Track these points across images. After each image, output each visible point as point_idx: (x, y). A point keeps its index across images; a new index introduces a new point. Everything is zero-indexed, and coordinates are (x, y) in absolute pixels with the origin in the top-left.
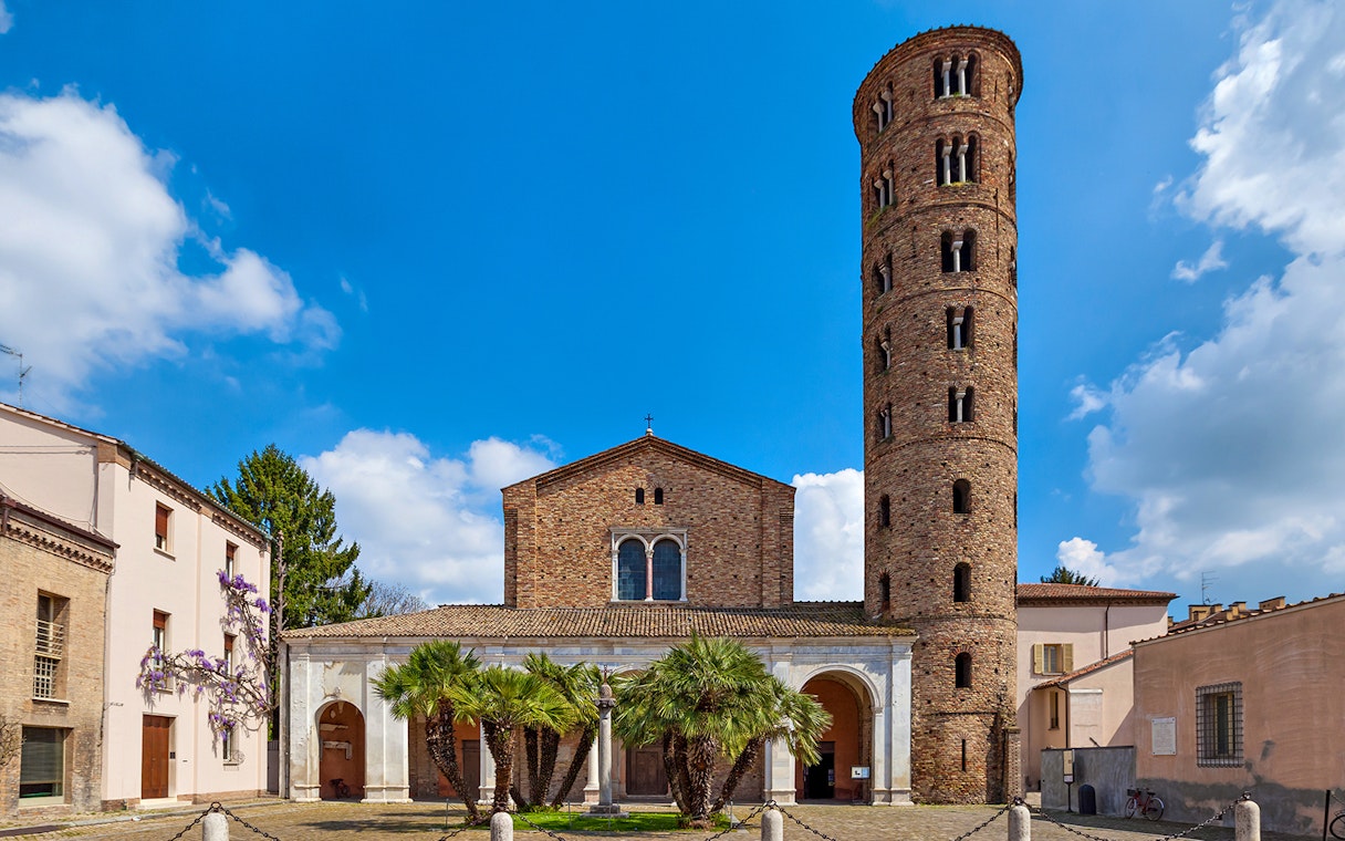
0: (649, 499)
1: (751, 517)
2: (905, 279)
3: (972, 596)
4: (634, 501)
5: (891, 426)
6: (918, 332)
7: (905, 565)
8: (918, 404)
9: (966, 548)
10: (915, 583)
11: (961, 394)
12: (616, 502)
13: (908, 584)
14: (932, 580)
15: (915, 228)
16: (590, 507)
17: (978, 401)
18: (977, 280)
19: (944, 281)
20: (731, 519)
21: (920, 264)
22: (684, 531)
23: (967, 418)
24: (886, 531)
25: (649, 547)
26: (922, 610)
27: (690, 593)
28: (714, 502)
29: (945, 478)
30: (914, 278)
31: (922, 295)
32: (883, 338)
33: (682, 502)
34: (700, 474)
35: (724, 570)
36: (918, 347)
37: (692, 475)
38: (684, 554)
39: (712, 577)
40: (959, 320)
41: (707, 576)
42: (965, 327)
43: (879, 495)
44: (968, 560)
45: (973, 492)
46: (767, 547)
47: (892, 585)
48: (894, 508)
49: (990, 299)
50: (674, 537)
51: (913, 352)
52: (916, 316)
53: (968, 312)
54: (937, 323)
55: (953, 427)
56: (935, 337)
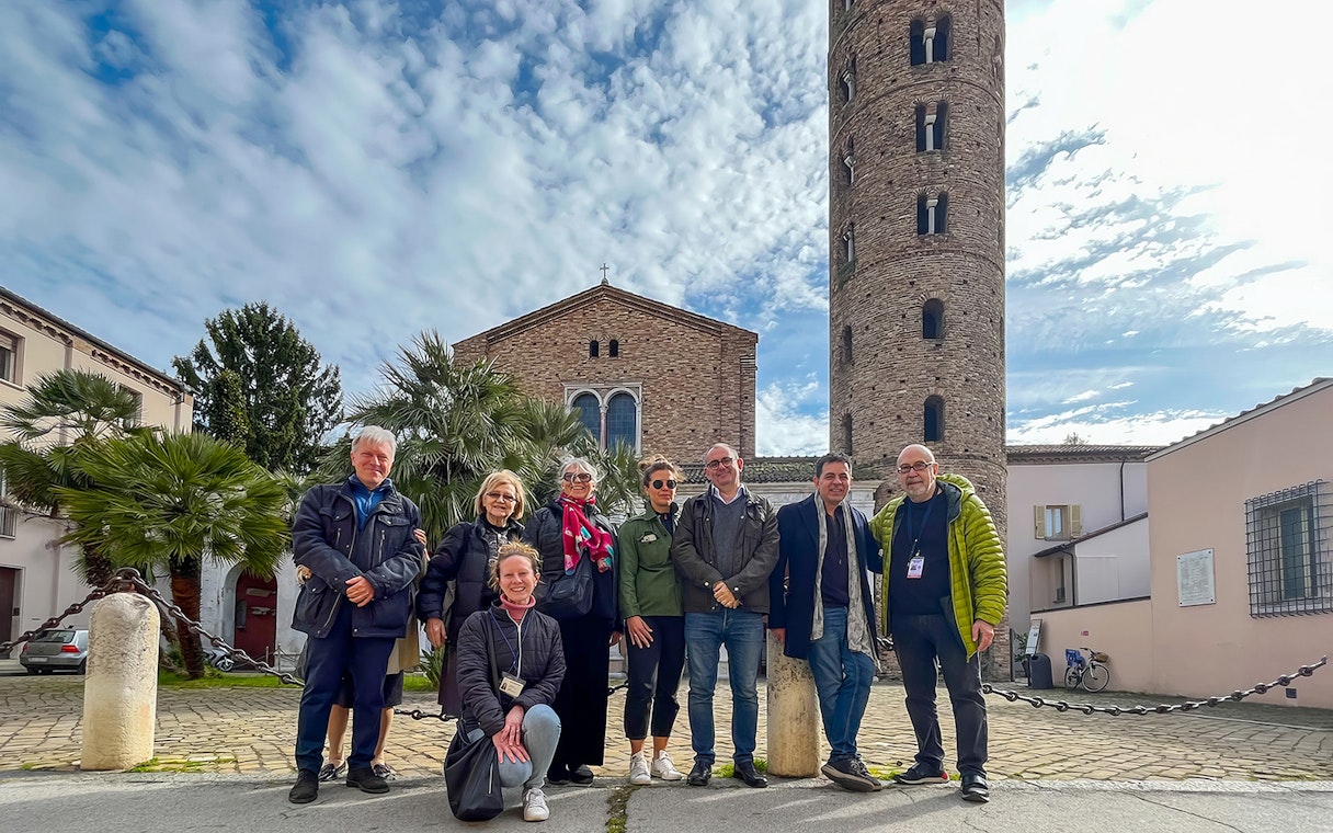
0: (604, 351)
1: (710, 368)
2: (869, 80)
3: (946, 433)
4: (588, 355)
5: (854, 248)
6: (883, 137)
7: (868, 402)
8: (883, 218)
9: (938, 379)
10: (879, 422)
11: (932, 202)
12: (569, 356)
13: (872, 424)
14: (899, 417)
15: (881, 21)
16: (543, 362)
17: (952, 208)
18: (953, 70)
19: (913, 74)
20: (689, 370)
21: (885, 60)
22: (639, 384)
23: (939, 228)
24: (849, 367)
25: (603, 403)
26: (887, 452)
27: (645, 449)
28: (672, 353)
29: (913, 298)
30: (880, 76)
31: (886, 94)
32: (845, 152)
33: (637, 353)
34: (658, 324)
35: (681, 425)
36: (882, 154)
37: (649, 325)
38: (639, 409)
39: (668, 432)
40: (931, 118)
41: (663, 431)
42: (939, 127)
43: (841, 328)
44: (941, 392)
45: (946, 313)
46: (726, 398)
47: (854, 427)
48: (857, 339)
49: (969, 91)
50: (628, 390)
51: (877, 160)
52: (881, 118)
53: (942, 109)
54: (905, 123)
55: (922, 241)
56: (903, 139)
